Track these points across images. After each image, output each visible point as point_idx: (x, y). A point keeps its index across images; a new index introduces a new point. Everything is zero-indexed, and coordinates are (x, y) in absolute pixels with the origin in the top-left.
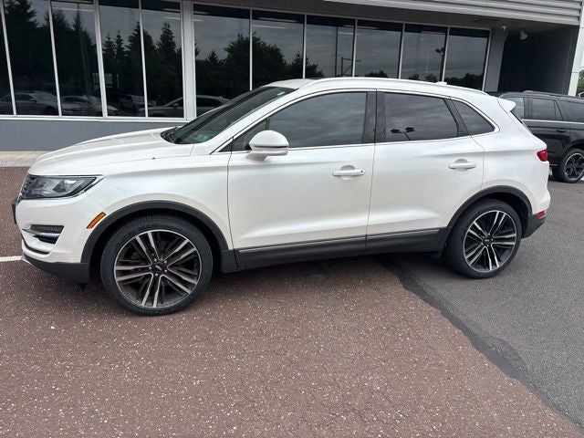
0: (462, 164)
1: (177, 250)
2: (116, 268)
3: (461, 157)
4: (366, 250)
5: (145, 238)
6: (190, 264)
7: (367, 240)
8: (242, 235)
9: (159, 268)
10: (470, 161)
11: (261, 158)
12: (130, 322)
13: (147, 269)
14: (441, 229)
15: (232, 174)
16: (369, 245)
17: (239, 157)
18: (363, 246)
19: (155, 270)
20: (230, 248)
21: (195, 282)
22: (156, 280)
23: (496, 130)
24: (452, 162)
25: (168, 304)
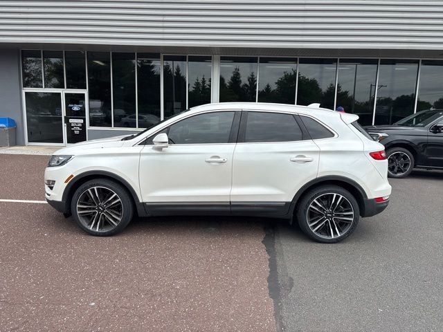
0: (301, 158)
1: (110, 199)
2: (78, 206)
3: (301, 154)
4: (231, 212)
5: (93, 191)
6: (117, 208)
7: (231, 205)
8: (148, 194)
9: (101, 209)
10: (308, 157)
11: (160, 149)
12: (83, 238)
13: (94, 209)
14: (287, 203)
15: (143, 158)
16: (233, 209)
17: (148, 148)
18: (228, 208)
19: (99, 210)
20: (141, 201)
21: (119, 219)
22: (99, 215)
23: (336, 136)
24: (293, 157)
25: (105, 231)
